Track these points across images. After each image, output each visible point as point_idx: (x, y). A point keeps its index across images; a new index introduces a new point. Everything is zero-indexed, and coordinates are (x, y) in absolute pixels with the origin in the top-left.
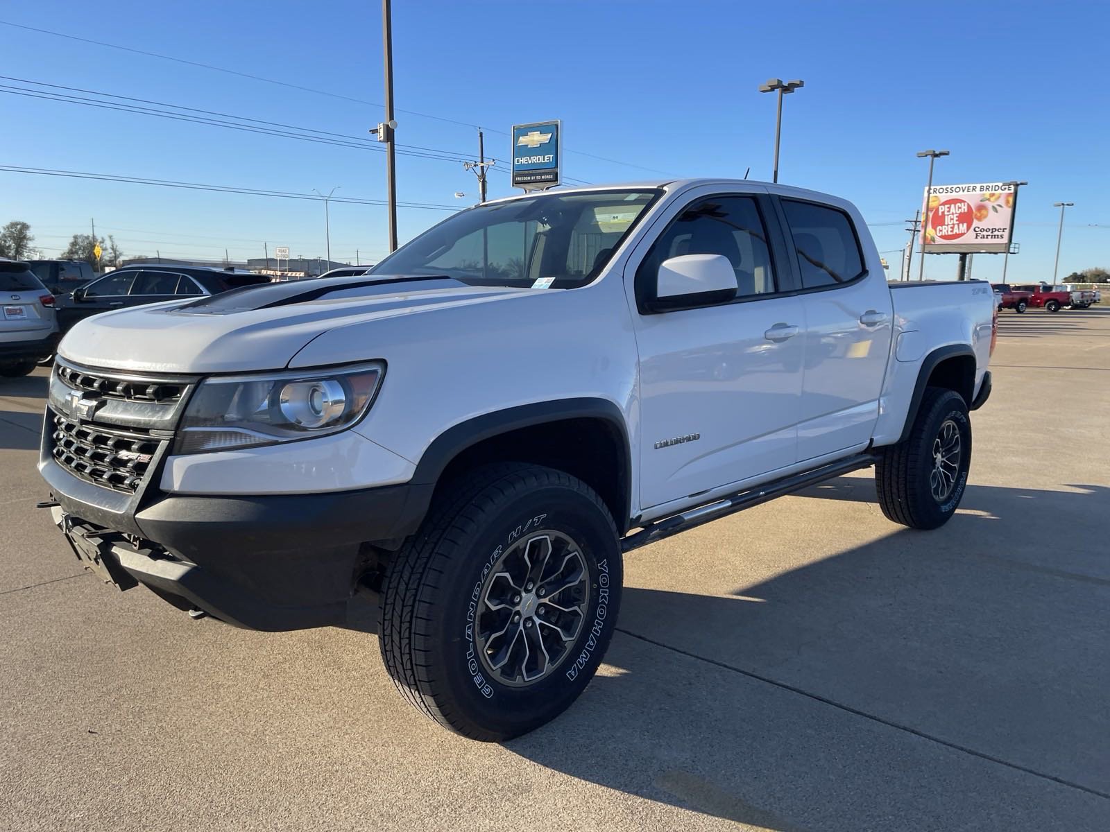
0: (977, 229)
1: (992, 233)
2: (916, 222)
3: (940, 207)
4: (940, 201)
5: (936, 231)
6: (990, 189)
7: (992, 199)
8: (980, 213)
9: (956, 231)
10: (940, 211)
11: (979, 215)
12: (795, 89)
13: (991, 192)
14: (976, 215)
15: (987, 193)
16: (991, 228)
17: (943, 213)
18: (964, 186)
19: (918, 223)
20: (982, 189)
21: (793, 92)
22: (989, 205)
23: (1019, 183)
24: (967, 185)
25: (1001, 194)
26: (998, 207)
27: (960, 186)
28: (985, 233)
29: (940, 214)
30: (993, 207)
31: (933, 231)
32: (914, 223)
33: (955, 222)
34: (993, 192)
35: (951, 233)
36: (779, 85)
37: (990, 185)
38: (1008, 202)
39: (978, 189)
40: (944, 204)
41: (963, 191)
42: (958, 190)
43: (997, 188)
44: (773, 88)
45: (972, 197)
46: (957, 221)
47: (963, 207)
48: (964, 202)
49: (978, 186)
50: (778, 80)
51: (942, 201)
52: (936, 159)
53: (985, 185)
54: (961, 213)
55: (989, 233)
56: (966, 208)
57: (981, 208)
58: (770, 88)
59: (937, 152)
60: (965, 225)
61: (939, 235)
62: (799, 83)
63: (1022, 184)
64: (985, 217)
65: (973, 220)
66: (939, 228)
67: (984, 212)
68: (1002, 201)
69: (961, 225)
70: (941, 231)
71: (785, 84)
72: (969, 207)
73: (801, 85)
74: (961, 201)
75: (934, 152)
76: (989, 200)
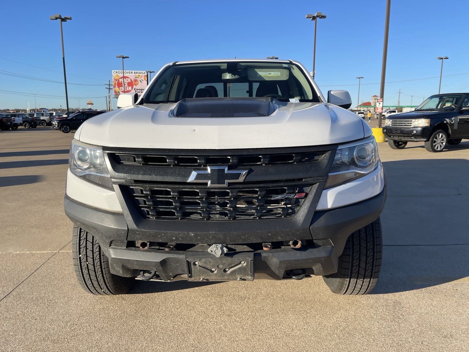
0: (135, 89)
1: (141, 90)
2: (109, 85)
3: (120, 79)
4: (119, 77)
5: (120, 89)
6: (138, 73)
7: (139, 77)
8: (135, 82)
9: (127, 89)
10: (120, 81)
11: (135, 83)
12: (67, 20)
13: (138, 74)
14: (134, 83)
15: (137, 75)
16: (140, 89)
17: (121, 82)
18: (128, 71)
19: (110, 86)
20: (135, 73)
21: (66, 21)
22: (139, 79)
23: (152, 71)
24: (129, 71)
25: (142, 75)
26: (141, 81)
27: (126, 71)
28: (138, 91)
29: (120, 82)
30: (140, 80)
31: (118, 89)
32: (108, 85)
33: (127, 86)
34: (139, 74)
35: (126, 90)
36: (60, 18)
37: (138, 71)
38: (145, 79)
39: (133, 73)
40: (121, 78)
41: (128, 73)
42: (126, 73)
43: (140, 73)
44: (56, 19)
45: (132, 76)
46: (127, 85)
47: (129, 80)
48: (129, 78)
49: (133, 72)
50: (60, 15)
51: (120, 77)
52: (124, 59)
53: (136, 71)
54: (128, 82)
55: (140, 91)
56: (130, 80)
57: (136, 81)
58: (55, 18)
59: (124, 56)
60: (131, 87)
61: (121, 91)
62: (70, 18)
63: (153, 72)
64: (138, 84)
65: (133, 86)
66: (121, 88)
67: (137, 82)
68: (143, 78)
69: (129, 87)
70: (122, 89)
71: (63, 17)
72: (131, 80)
73: (70, 19)
74: (128, 77)
75: (123, 56)
76: (138, 77)
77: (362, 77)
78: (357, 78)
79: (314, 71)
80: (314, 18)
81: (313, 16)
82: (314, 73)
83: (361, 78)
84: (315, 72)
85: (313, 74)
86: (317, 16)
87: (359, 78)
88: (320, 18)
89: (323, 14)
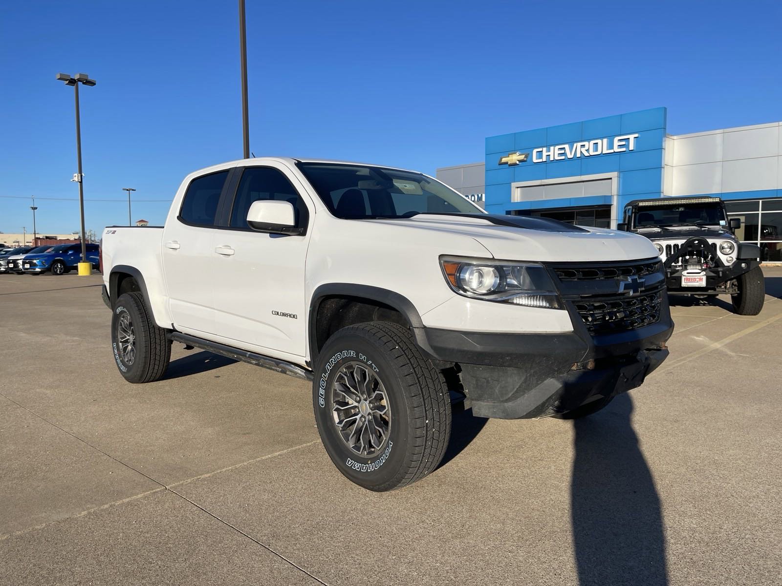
77: (133, 189)
78: (124, 189)
79: (80, 172)
80: (72, 82)
81: (71, 79)
82: (81, 176)
83: (131, 191)
84: (83, 174)
85: (80, 178)
86: (79, 80)
87: (127, 190)
88: (84, 83)
89: (90, 78)
